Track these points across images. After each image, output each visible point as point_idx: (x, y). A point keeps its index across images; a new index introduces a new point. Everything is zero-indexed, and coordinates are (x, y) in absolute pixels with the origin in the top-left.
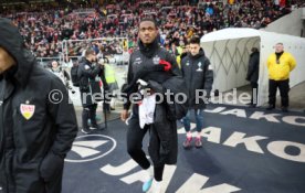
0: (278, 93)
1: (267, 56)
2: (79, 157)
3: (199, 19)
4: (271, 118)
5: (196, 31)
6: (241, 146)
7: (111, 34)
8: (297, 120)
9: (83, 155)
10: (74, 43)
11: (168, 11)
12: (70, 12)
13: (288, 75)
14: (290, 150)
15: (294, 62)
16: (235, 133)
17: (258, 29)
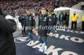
0: (74, 25)
2: (21, 41)
3: (54, 5)
4: (72, 31)
5: (53, 8)
6: (64, 39)
9: (22, 41)
11: (46, 2)
12: (18, 2)
14: (76, 40)
16: (62, 35)
17: (69, 8)
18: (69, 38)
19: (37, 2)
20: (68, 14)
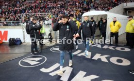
1: (110, 23)
3: (82, 6)
4: (111, 48)
5: (80, 11)
7: (44, 11)
8: (121, 49)
9: (32, 64)
10: (26, 15)
11: (69, 2)
12: (25, 1)
13: (118, 30)
15: (121, 25)
16: (97, 54)
17: (106, 11)
18: (108, 58)
19: (55, 2)
20: (104, 21)
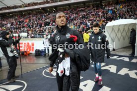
5: (104, 21)
9: (54, 75)
10: (50, 27)
17: (135, 19)
19: (77, 14)
